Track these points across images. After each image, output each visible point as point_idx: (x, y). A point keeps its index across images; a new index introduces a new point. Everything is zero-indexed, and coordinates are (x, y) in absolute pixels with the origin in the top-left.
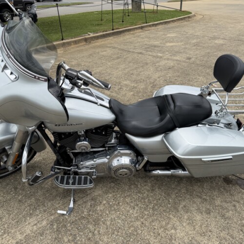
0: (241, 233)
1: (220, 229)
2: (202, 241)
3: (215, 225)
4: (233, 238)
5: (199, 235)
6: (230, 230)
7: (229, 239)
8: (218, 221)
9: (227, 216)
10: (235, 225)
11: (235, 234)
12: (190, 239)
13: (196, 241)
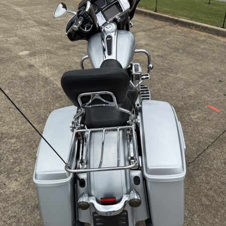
0: (13, 214)
1: (26, 197)
2: (23, 178)
3: (31, 195)
4: (12, 204)
5: (29, 178)
6: (20, 206)
7: (13, 200)
8: (34, 199)
9: (36, 211)
10: (22, 213)
11: (15, 209)
12: (30, 171)
13: (26, 174)
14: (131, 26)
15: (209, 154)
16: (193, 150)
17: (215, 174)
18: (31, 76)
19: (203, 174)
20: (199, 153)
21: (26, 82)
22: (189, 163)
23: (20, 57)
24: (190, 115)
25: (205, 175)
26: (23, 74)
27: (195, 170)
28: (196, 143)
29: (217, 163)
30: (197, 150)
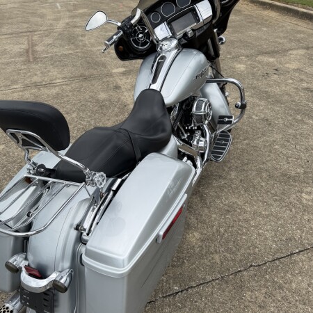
14: (222, 43)
15: (296, 262)
16: (271, 248)
17: (285, 298)
18: (110, 100)
19: (264, 290)
20: (278, 255)
21: (101, 106)
22: (251, 266)
23: (111, 75)
24: (302, 192)
25: (266, 293)
26: (102, 96)
27: (254, 280)
28: (284, 238)
29: (303, 281)
30: (278, 251)
